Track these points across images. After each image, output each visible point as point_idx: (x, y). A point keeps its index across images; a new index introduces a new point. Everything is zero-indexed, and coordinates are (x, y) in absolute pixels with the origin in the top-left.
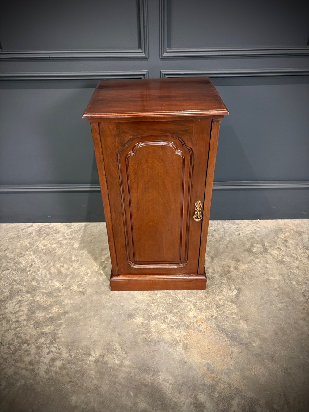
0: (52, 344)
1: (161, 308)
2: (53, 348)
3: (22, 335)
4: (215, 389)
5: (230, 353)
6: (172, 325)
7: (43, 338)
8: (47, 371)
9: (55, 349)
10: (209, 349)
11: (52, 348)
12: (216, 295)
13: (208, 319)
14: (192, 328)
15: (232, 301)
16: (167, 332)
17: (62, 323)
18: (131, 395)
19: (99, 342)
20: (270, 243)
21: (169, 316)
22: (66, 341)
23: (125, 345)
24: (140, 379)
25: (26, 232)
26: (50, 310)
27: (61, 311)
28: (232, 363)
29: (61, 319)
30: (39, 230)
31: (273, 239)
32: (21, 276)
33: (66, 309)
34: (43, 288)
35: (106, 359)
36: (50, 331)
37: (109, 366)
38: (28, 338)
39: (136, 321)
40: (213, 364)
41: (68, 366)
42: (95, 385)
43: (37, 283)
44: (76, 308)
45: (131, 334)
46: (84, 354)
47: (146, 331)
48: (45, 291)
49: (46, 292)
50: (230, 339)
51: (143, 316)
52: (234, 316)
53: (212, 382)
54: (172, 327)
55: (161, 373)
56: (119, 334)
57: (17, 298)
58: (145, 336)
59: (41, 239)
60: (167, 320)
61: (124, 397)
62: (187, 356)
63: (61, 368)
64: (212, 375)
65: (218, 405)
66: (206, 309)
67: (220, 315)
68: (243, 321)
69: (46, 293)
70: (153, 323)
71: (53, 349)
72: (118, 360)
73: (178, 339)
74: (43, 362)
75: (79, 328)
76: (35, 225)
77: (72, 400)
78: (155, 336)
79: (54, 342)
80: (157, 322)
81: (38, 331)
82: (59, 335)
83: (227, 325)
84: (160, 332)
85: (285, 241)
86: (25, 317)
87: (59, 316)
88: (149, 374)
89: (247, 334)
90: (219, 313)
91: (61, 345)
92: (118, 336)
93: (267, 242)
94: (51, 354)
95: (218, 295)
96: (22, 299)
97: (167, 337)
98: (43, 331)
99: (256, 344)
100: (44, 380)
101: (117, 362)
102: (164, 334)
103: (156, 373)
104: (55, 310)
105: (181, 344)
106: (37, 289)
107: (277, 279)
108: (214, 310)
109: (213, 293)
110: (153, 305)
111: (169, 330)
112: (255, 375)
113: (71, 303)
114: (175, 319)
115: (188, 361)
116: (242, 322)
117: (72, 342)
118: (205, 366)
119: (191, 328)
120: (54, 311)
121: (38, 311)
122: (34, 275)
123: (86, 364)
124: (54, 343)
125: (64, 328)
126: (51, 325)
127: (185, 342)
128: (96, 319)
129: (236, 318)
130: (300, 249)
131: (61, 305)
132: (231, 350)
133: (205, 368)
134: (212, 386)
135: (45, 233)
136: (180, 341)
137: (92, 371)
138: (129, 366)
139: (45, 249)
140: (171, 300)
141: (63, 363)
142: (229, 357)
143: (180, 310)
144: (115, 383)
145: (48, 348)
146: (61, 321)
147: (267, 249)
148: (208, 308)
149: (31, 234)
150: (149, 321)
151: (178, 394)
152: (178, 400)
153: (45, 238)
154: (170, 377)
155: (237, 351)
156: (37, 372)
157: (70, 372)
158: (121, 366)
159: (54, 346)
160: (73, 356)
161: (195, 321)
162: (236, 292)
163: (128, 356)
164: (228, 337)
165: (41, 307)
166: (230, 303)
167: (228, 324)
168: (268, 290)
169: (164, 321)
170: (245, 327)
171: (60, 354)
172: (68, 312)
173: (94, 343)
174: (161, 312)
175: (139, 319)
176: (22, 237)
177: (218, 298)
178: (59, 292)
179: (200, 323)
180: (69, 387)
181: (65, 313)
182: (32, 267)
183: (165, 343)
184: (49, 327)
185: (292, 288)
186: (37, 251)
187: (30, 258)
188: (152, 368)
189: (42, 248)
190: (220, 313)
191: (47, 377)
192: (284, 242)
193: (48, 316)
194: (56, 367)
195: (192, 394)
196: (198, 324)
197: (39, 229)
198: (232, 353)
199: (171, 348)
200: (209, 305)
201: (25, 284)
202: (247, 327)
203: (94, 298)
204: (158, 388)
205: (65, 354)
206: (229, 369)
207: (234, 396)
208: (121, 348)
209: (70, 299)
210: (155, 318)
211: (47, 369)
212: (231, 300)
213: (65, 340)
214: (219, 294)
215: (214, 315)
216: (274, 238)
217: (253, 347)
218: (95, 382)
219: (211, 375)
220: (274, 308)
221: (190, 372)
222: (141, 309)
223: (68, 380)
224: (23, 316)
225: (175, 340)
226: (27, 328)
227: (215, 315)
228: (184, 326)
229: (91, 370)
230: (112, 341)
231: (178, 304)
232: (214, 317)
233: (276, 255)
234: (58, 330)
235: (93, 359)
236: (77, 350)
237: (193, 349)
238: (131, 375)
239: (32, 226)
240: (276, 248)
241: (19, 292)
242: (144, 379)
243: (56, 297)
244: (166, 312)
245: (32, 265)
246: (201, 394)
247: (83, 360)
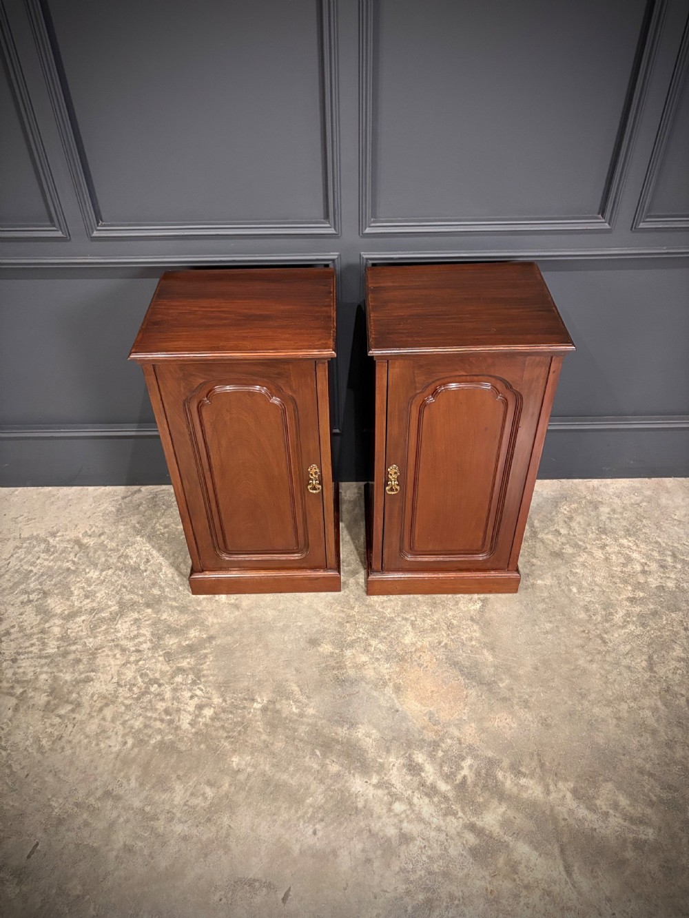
0: (196, 685)
1: (361, 630)
2: (198, 690)
3: (148, 671)
4: (439, 746)
5: (465, 696)
6: (377, 656)
7: (180, 676)
8: (193, 723)
9: (201, 692)
10: (432, 692)
11: (195, 690)
12: (448, 609)
13: (433, 647)
14: (409, 660)
15: (472, 619)
16: (370, 666)
17: (207, 653)
18: (317, 755)
19: (266, 681)
20: (542, 521)
21: (374, 642)
22: (216, 680)
23: (306, 686)
24: (330, 733)
25: (131, 501)
26: (187, 634)
27: (204, 636)
28: (465, 711)
29: (205, 648)
30: (153, 498)
31: (549, 515)
32: (133, 580)
33: (212, 632)
34: (171, 599)
35: (278, 706)
36: (190, 666)
37: (284, 716)
38: (157, 675)
39: (321, 649)
40: (437, 713)
41: (222, 715)
42: (265, 741)
43: (160, 591)
44: (227, 630)
45: (315, 669)
46: (246, 699)
47: (337, 665)
48: (174, 604)
49: (177, 605)
50: (466, 677)
51: (333, 643)
52: (474, 643)
53: (434, 737)
54: (378, 660)
55: (360, 726)
56: (297, 670)
57: (132, 614)
58: (336, 672)
59: (159, 514)
60: (369, 648)
61: (308, 757)
62: (399, 702)
63: (212, 719)
64: (436, 727)
65: (441, 767)
66: (432, 632)
67: (452, 640)
68: (488, 650)
69: (176, 607)
70: (348, 653)
71: (198, 692)
72: (296, 708)
73: (387, 677)
74: (184, 710)
75: (235, 661)
76: (145, 489)
77: (233, 761)
78: (351, 672)
79: (198, 681)
80: (354, 651)
81: (171, 665)
82: (205, 672)
83: (462, 657)
84: (359, 667)
85: (568, 518)
86: (149, 645)
87: (202, 643)
88: (343, 727)
89: (492, 670)
90: (451, 638)
91: (209, 686)
92: (294, 672)
93: (539, 520)
94: (196, 699)
95: (451, 609)
96: (141, 617)
97: (370, 673)
98: (179, 665)
99: (504, 684)
100: (190, 736)
101: (294, 710)
102: (365, 669)
103: (353, 725)
104: (193, 633)
105: (391, 684)
106: (161, 602)
107: (548, 584)
108: (443, 633)
109: (443, 605)
110: (348, 625)
111: (373, 663)
112: (499, 727)
113: (218, 623)
114: (382, 647)
115: (400, 709)
116: (485, 651)
117: (226, 682)
118: (425, 715)
119: (406, 661)
120: (192, 636)
121: (168, 635)
122: (153, 577)
123: (249, 713)
124: (199, 684)
125: (211, 662)
126: (191, 657)
127: (397, 681)
128: (260, 648)
129: (478, 645)
130: (592, 533)
131: (203, 626)
132: (465, 693)
133: (426, 718)
134: (434, 741)
135: (164, 504)
136: (389, 679)
137: (259, 723)
138: (313, 715)
139: (168, 532)
140: (376, 618)
141: (214, 712)
142: (462, 704)
143: (391, 633)
144: (294, 739)
145: (191, 691)
146: (205, 651)
147: (536, 532)
148: (434, 629)
149: (139, 506)
150: (342, 650)
151: (385, 753)
152: (386, 760)
153: (164, 512)
154: (374, 731)
155: (474, 694)
156: (178, 724)
157: (226, 725)
158: (301, 715)
159: (198, 688)
160: (229, 702)
161: (413, 650)
162: (480, 605)
163: (311, 702)
164: (462, 675)
165: (172, 630)
166: (469, 622)
167: (464, 655)
168: (531, 601)
169: (366, 650)
170: (491, 659)
171: (209, 698)
172: (215, 637)
173: (260, 683)
174: (361, 635)
175: (326, 647)
176: (125, 511)
177: (450, 613)
178: (198, 605)
179: (421, 653)
180: (226, 744)
181: (211, 638)
182: (149, 564)
183: (367, 683)
184: (188, 660)
185: (570, 598)
186: (153, 536)
187: (144, 549)
188: (348, 718)
189: (162, 531)
190: (453, 637)
191: (193, 730)
192: (566, 519)
193: (184, 644)
194: (205, 716)
195: (405, 754)
196: (419, 655)
197: (152, 496)
198: (467, 697)
199: (375, 690)
200: (435, 626)
201: (141, 593)
202: (492, 660)
203: (254, 614)
204: (356, 746)
205: (216, 699)
206: (460, 719)
207: (465, 755)
208: (301, 690)
209: (216, 615)
210: (351, 645)
211: (192, 720)
212: (471, 617)
213: (215, 678)
214: (453, 608)
215: (442, 641)
216: (551, 513)
217: (500, 688)
218: (264, 737)
219: (434, 727)
220: (538, 631)
221: (404, 724)
222: (329, 631)
223: (225, 734)
224: (146, 642)
225: (381, 679)
226: (154, 660)
227: (445, 641)
228: (395, 658)
229: (257, 721)
230: (287, 681)
231: (388, 624)
232: (443, 644)
233: (551, 543)
234: (202, 664)
235: (259, 706)
236: (234, 693)
237: (409, 692)
238: (317, 728)
239: (139, 491)
240: (552, 532)
241: (132, 605)
242: (336, 733)
243: (193, 613)
244: (369, 636)
245: (148, 561)
246: (418, 752)
247: (244, 708)
